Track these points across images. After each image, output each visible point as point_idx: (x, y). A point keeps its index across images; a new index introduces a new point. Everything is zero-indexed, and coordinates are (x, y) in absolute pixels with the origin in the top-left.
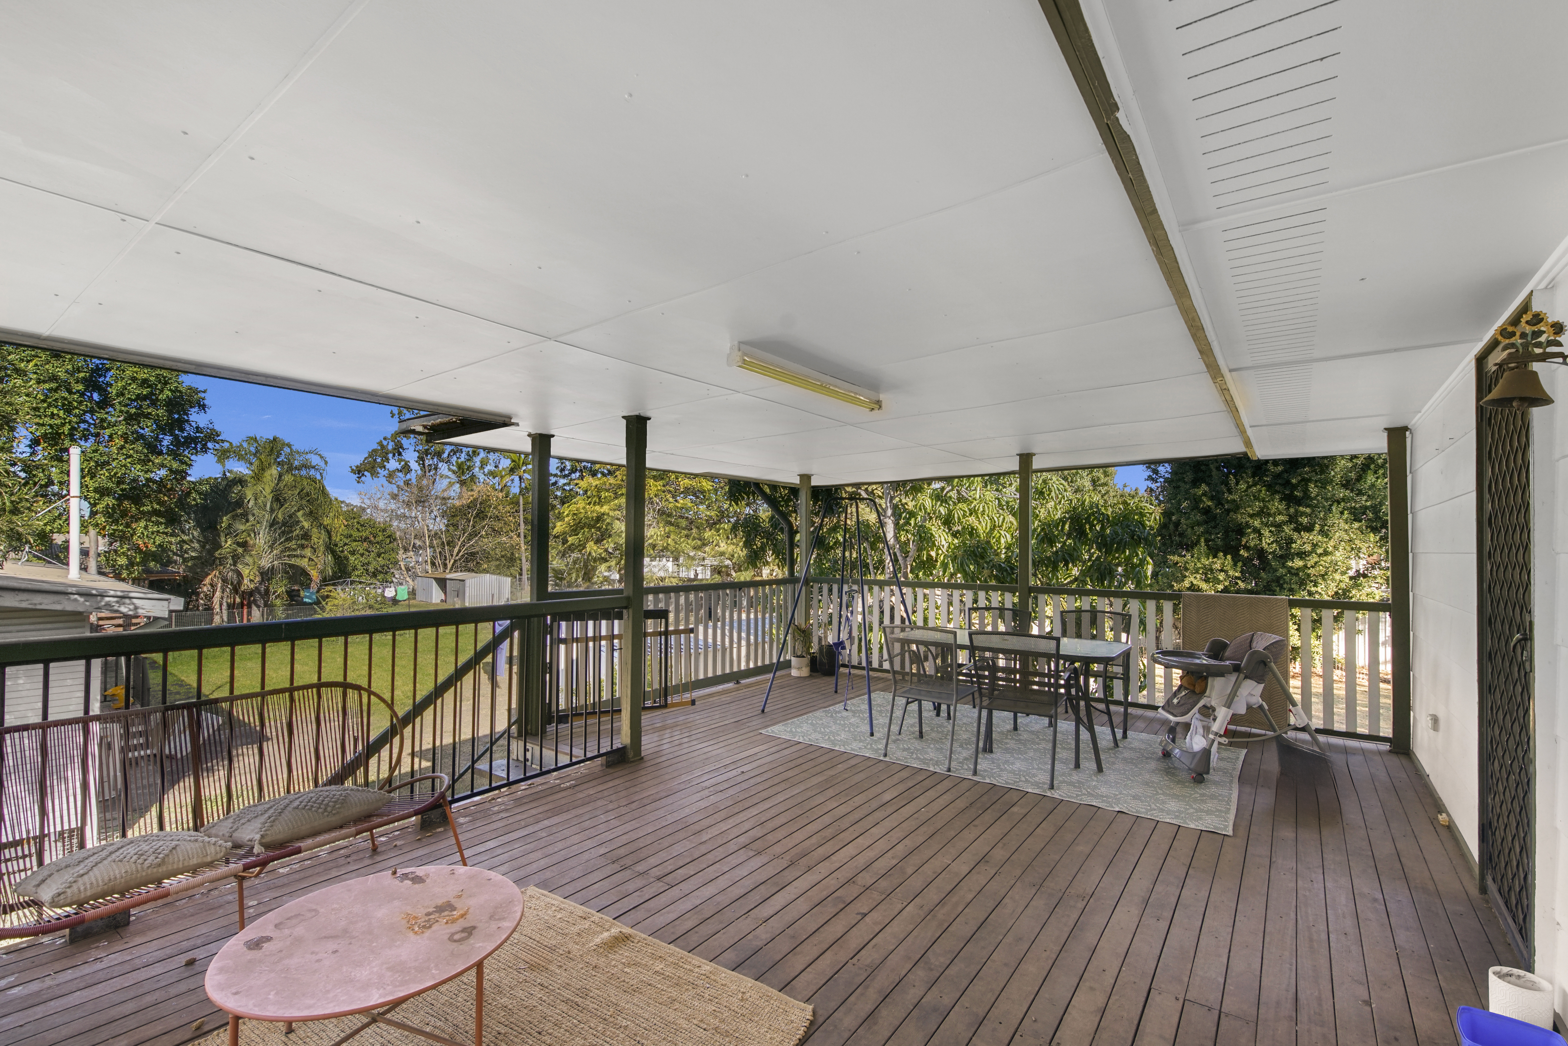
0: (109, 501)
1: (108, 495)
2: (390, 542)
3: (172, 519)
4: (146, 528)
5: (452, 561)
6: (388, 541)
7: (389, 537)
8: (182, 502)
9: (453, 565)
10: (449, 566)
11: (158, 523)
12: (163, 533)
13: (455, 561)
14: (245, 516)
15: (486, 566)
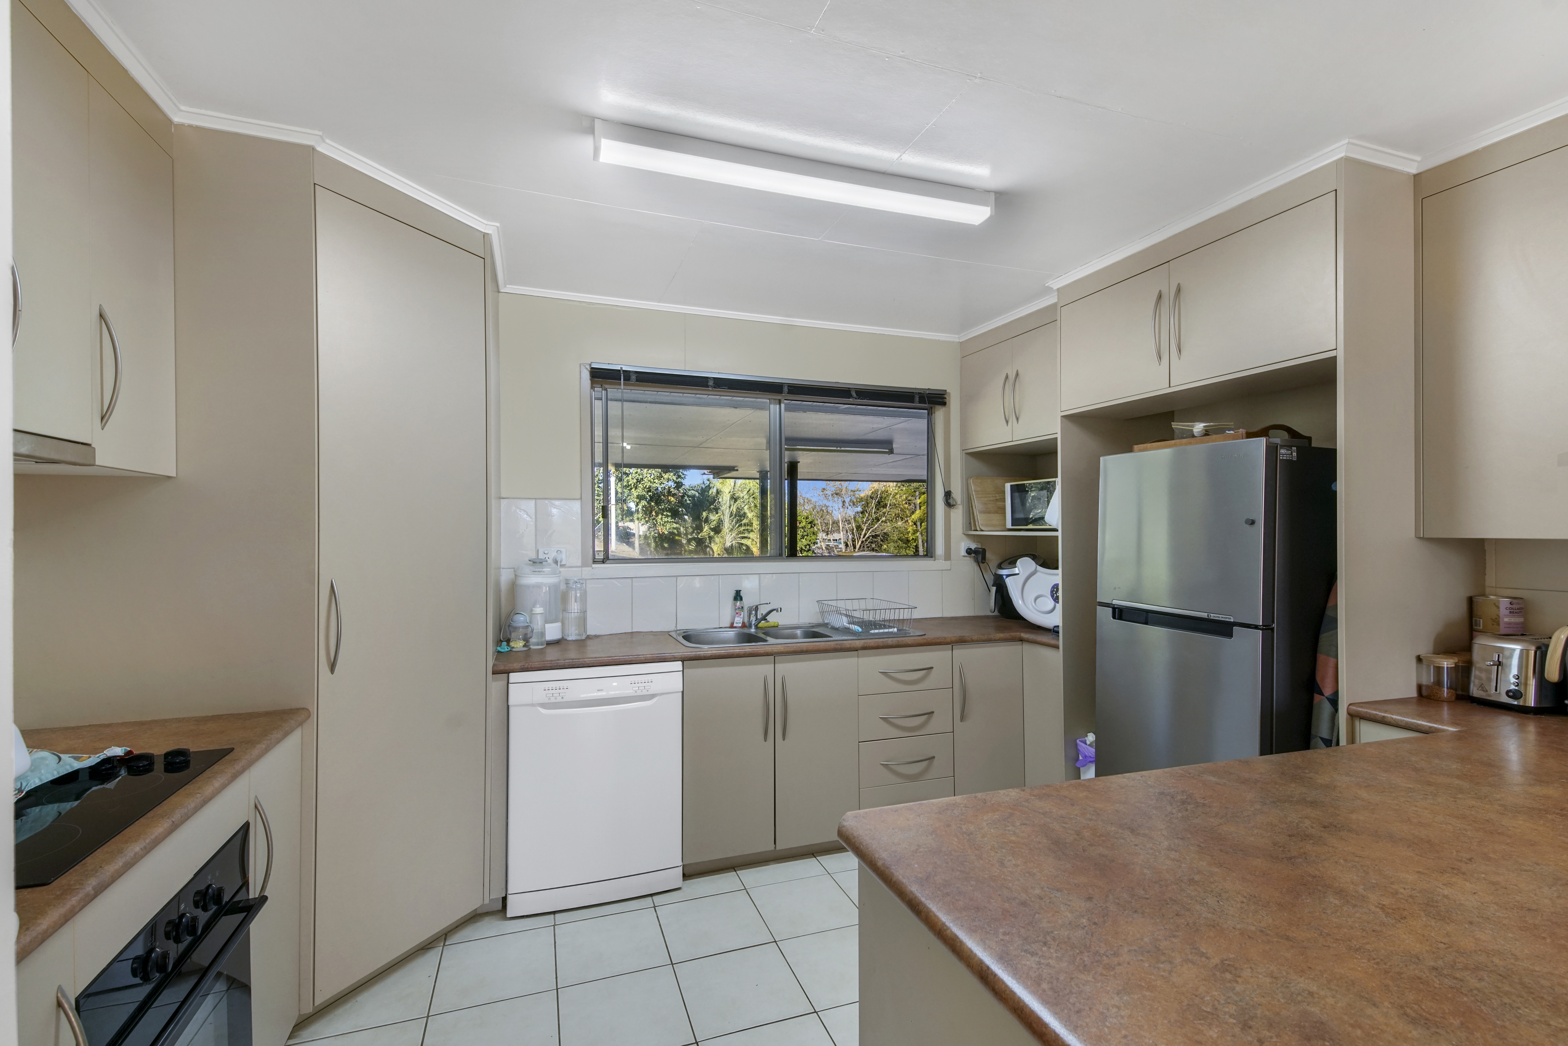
0: (644, 503)
1: (643, 500)
2: (811, 527)
3: (675, 514)
4: (661, 519)
5: (860, 542)
6: (809, 526)
7: (810, 523)
8: (681, 503)
9: (860, 546)
10: (858, 547)
11: (667, 516)
12: (670, 522)
13: (862, 542)
14: (716, 510)
15: (885, 546)
